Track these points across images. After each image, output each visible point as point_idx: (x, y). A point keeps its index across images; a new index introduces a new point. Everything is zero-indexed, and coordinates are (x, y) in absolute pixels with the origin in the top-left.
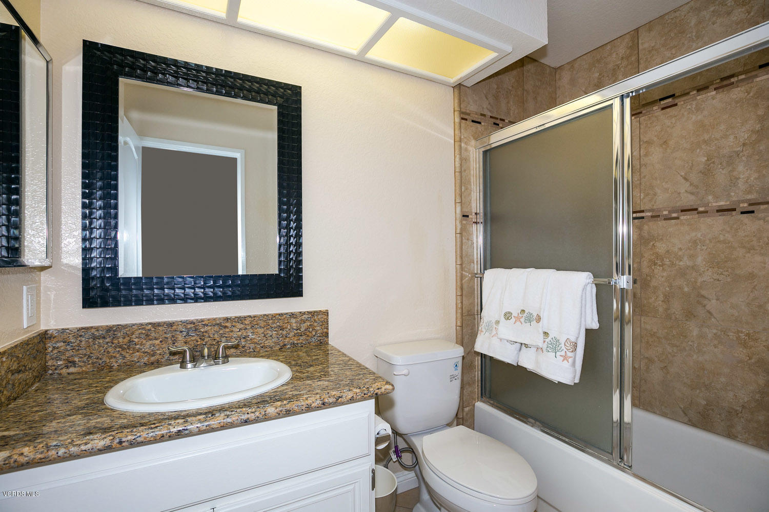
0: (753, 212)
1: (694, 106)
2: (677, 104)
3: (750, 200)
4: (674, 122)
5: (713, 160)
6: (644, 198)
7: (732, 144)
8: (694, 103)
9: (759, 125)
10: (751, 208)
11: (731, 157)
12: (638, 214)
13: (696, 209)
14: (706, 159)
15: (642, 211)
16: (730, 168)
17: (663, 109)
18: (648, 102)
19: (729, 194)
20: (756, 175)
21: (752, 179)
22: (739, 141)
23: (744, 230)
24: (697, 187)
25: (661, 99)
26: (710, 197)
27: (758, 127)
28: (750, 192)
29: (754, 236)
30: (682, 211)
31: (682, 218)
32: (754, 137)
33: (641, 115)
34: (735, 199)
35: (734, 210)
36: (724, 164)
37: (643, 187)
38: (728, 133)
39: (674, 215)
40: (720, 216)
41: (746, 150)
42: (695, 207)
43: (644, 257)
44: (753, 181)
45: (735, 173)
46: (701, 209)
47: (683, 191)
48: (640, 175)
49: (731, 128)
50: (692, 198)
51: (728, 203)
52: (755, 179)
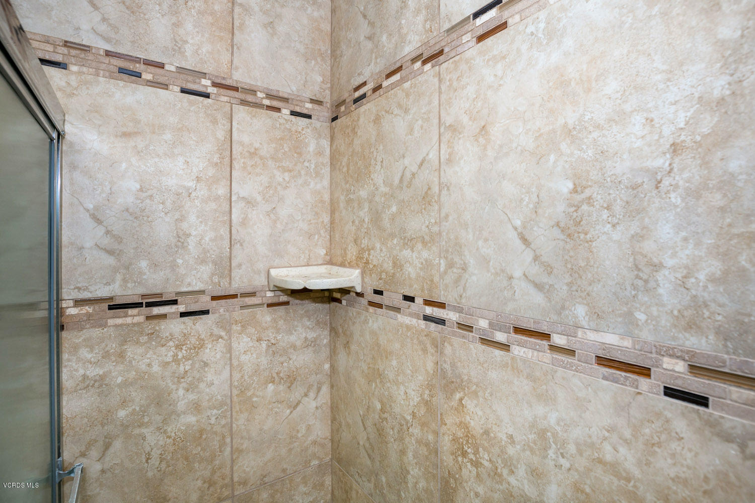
0: (701, 401)
1: (542, 25)
2: (506, 23)
3: (693, 354)
4: (500, 73)
5: (587, 193)
6: (445, 272)
7: (639, 143)
8: (542, 15)
9: (723, 80)
10: (696, 385)
11: (635, 187)
12: (435, 309)
13: (546, 336)
14: (570, 185)
15: (442, 305)
16: (634, 228)
17: (481, 38)
18: (454, 23)
19: (630, 314)
20: (714, 266)
21: (702, 276)
22: (661, 136)
23: (673, 456)
24: (549, 269)
25: (477, 15)
26: (581, 311)
27: (719, 86)
28: (692, 326)
29: (705, 492)
30: (518, 330)
31: (516, 350)
32: (708, 123)
33: (441, 58)
34: (647, 335)
35: (645, 372)
36: (618, 208)
37: (444, 243)
38: (627, 107)
39: (500, 337)
40: (605, 378)
41: (682, 170)
42: (544, 329)
43: (446, 424)
44: (705, 287)
45: (648, 246)
46: (558, 340)
47: (518, 273)
48: (440, 210)
49: (635, 88)
50: (538, 298)
51: (627, 343)
52: (712, 279)
